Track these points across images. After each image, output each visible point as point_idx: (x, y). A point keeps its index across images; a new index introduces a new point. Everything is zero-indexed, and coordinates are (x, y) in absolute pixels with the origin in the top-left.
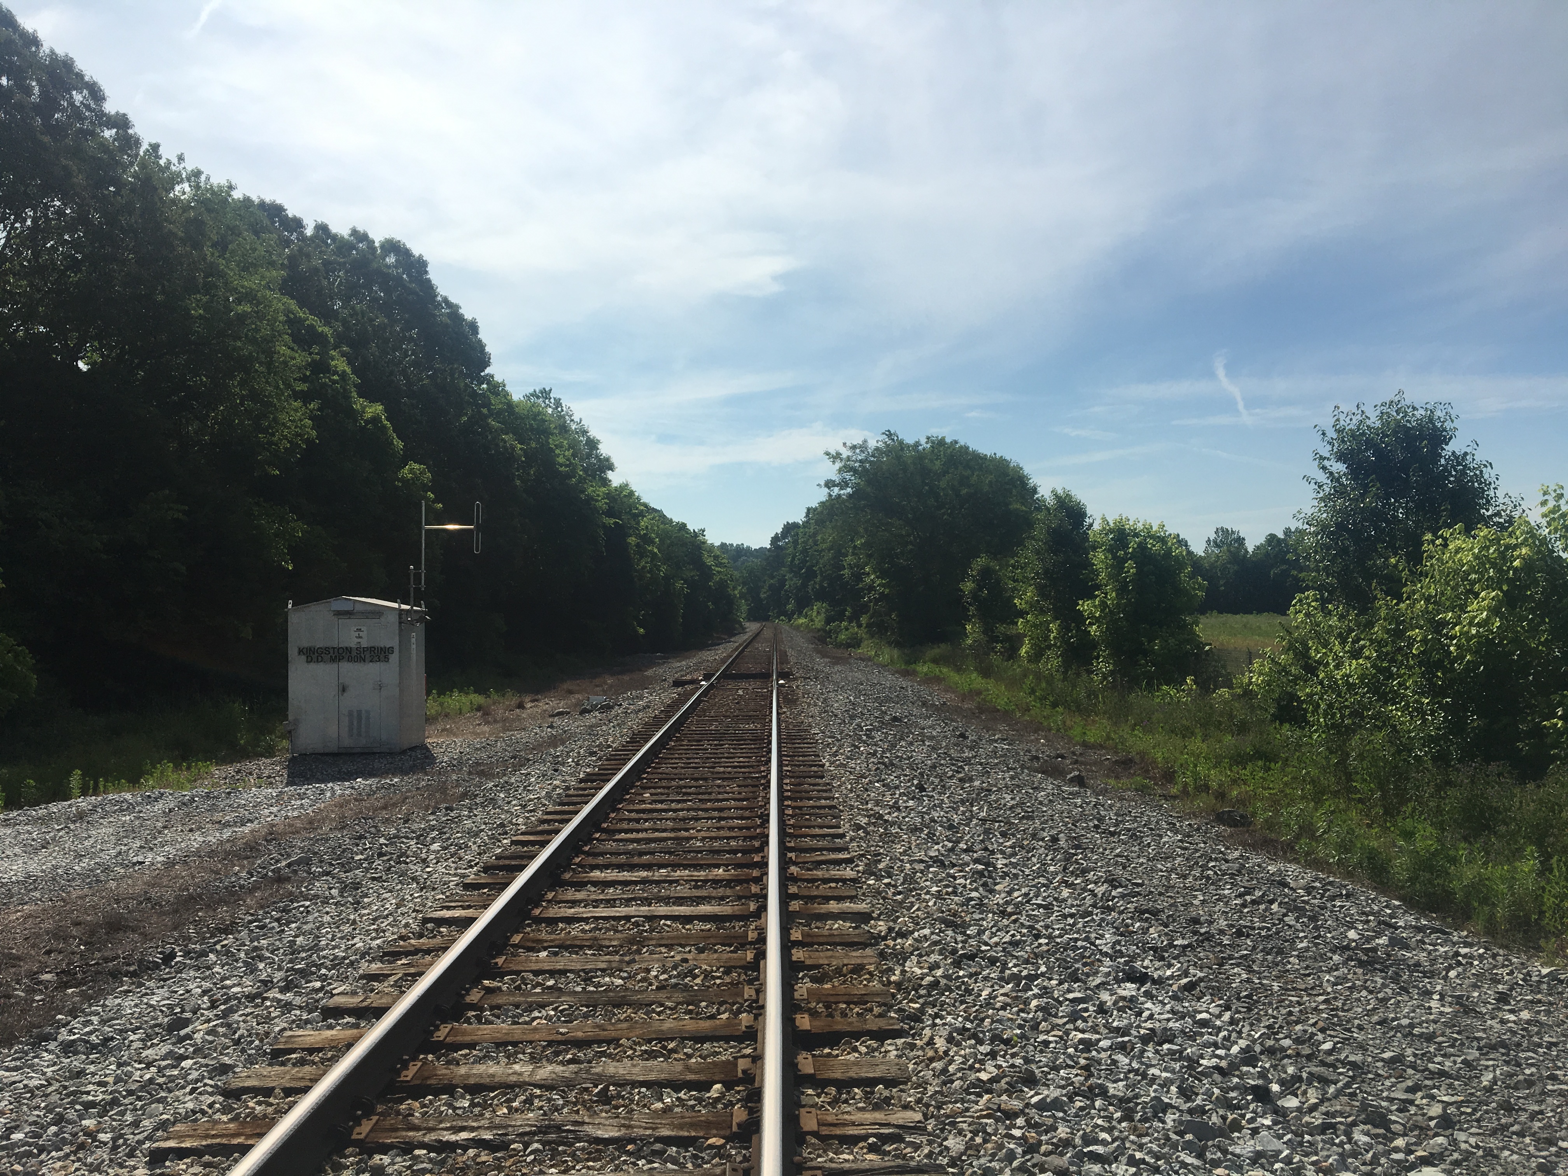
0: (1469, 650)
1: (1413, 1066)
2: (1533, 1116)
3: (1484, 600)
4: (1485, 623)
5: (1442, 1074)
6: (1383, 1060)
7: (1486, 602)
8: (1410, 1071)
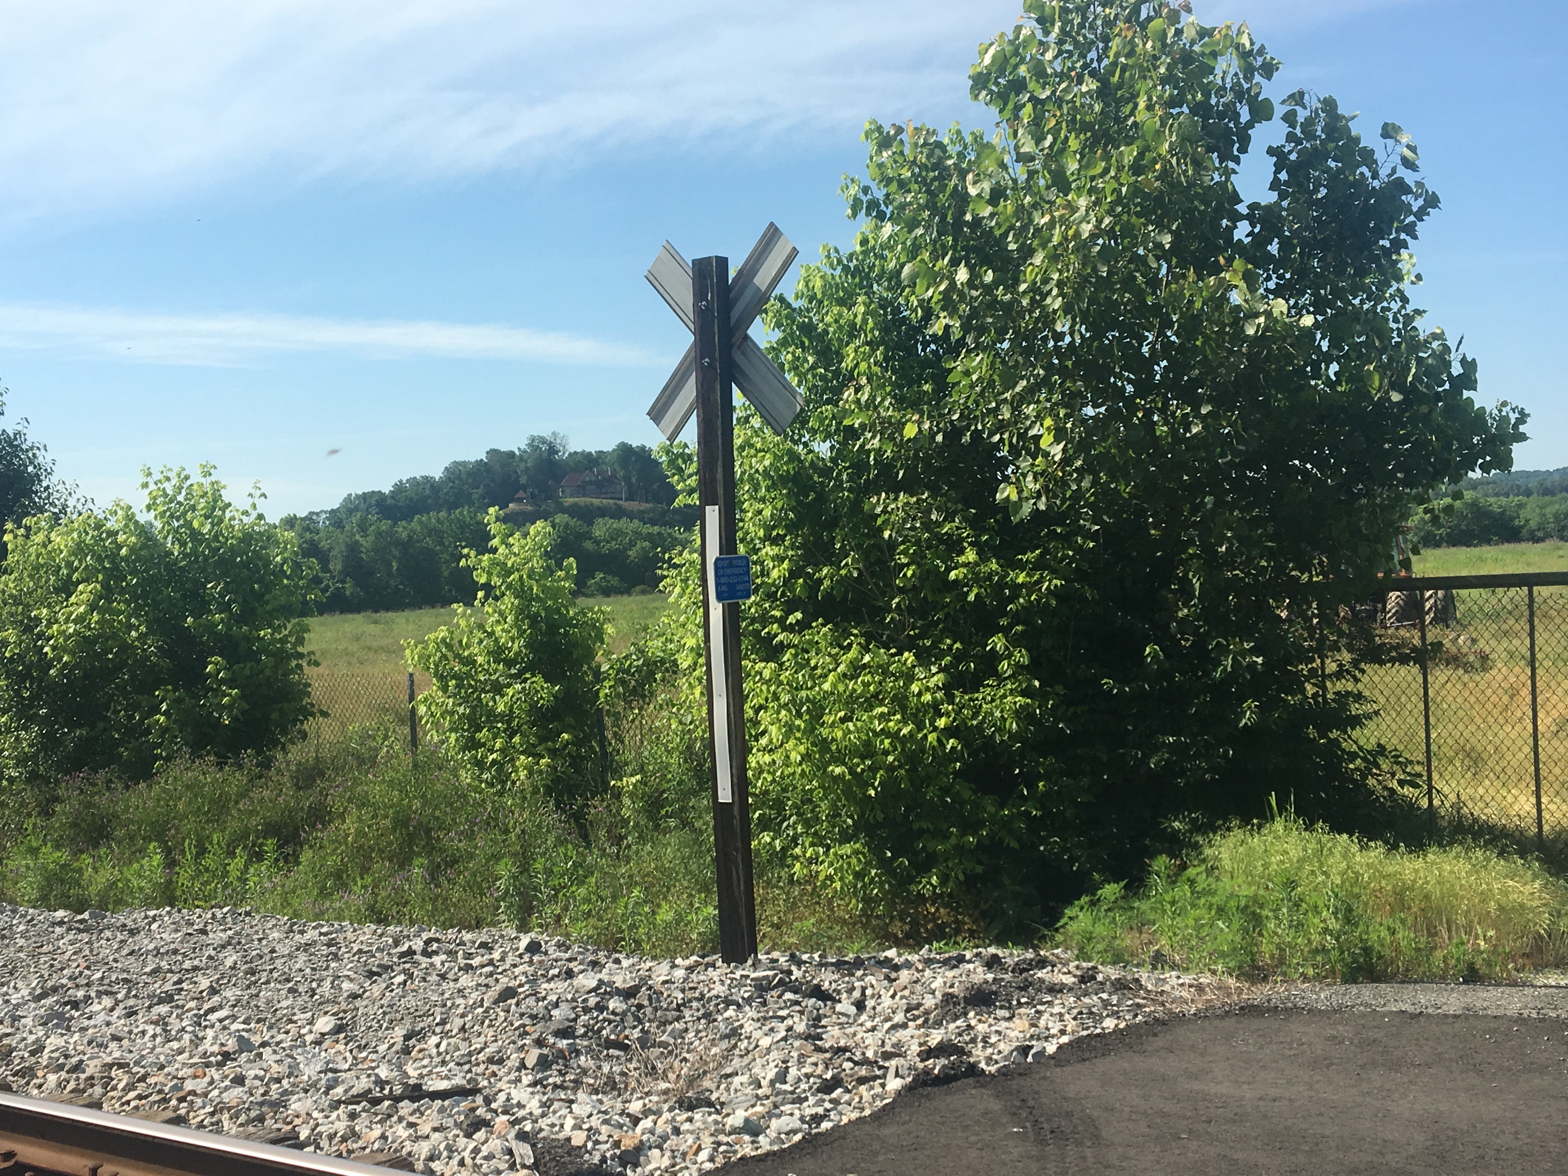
0: (65, 651)
1: (171, 971)
2: (271, 971)
3: (81, 593)
4: (80, 620)
5: (195, 969)
6: (145, 974)
7: (85, 595)
8: (169, 975)
